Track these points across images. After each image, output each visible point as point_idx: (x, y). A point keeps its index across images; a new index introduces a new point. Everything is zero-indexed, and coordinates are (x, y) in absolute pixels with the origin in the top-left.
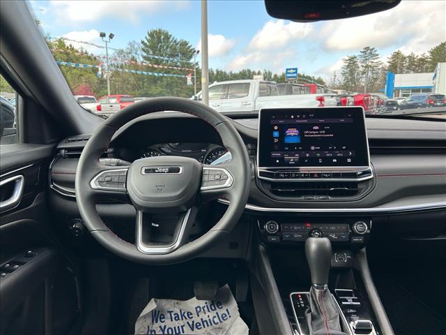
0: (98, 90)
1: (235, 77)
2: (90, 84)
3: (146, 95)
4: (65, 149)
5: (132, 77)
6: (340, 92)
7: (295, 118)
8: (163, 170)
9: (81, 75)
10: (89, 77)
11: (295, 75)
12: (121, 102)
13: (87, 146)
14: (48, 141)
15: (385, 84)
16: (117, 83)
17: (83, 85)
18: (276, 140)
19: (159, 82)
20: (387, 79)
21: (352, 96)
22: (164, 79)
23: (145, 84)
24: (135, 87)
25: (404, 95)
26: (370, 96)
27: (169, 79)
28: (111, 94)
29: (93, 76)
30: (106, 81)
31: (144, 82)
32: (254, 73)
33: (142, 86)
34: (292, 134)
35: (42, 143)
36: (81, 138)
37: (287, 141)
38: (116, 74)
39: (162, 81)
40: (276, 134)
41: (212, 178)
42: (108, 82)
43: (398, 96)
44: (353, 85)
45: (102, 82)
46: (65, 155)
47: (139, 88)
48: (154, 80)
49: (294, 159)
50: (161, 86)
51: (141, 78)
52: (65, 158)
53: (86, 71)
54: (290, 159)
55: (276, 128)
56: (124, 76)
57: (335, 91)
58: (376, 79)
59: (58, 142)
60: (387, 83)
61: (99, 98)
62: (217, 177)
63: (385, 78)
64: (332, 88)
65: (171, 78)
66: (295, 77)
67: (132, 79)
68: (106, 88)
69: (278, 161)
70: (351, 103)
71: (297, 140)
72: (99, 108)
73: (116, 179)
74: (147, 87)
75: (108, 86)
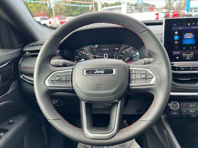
0: (49, 14)
1: (112, 5)
2: (45, 11)
3: (71, 15)
4: (29, 51)
5: (64, 7)
6: (165, 11)
7: (191, 25)
8: (100, 72)
9: (41, 7)
10: (44, 8)
11: (142, 3)
12: (60, 19)
13: (42, 49)
14: (17, 47)
15: (186, 5)
16: (57, 11)
17: (42, 12)
18: (176, 42)
19: (77, 9)
20: (187, 3)
21: (172, 12)
22: (79, 7)
23: (70, 10)
24: (66, 12)
25: (195, 11)
26: (180, 12)
27: (81, 8)
28: (55, 16)
29: (46, 7)
30: (52, 9)
31: (70, 9)
32: (121, 3)
33: (69, 11)
34: (189, 37)
35: (13, 47)
36: (38, 44)
37: (185, 42)
38: (57, 6)
39: (78, 9)
40: (176, 38)
41: (138, 76)
42: (53, 10)
43: (192, 12)
44: (170, 7)
45: (51, 10)
46: (29, 55)
47: (68, 12)
48: (74, 8)
49: (190, 56)
50: (78, 11)
51: (68, 8)
52: (29, 57)
53: (43, 5)
54: (187, 56)
55: (176, 33)
56: (61, 6)
57: (162, 10)
58: (181, 4)
59: (24, 47)
60: (187, 5)
61: (49, 18)
62: (143, 76)
63: (186, 3)
64: (161, 9)
65: (82, 7)
66: (142, 4)
67: (64, 8)
68: (53, 13)
69: (177, 58)
70: (171, 16)
71: (192, 42)
72: (50, 23)
73: (64, 78)
74: (71, 12)
75: (54, 12)
